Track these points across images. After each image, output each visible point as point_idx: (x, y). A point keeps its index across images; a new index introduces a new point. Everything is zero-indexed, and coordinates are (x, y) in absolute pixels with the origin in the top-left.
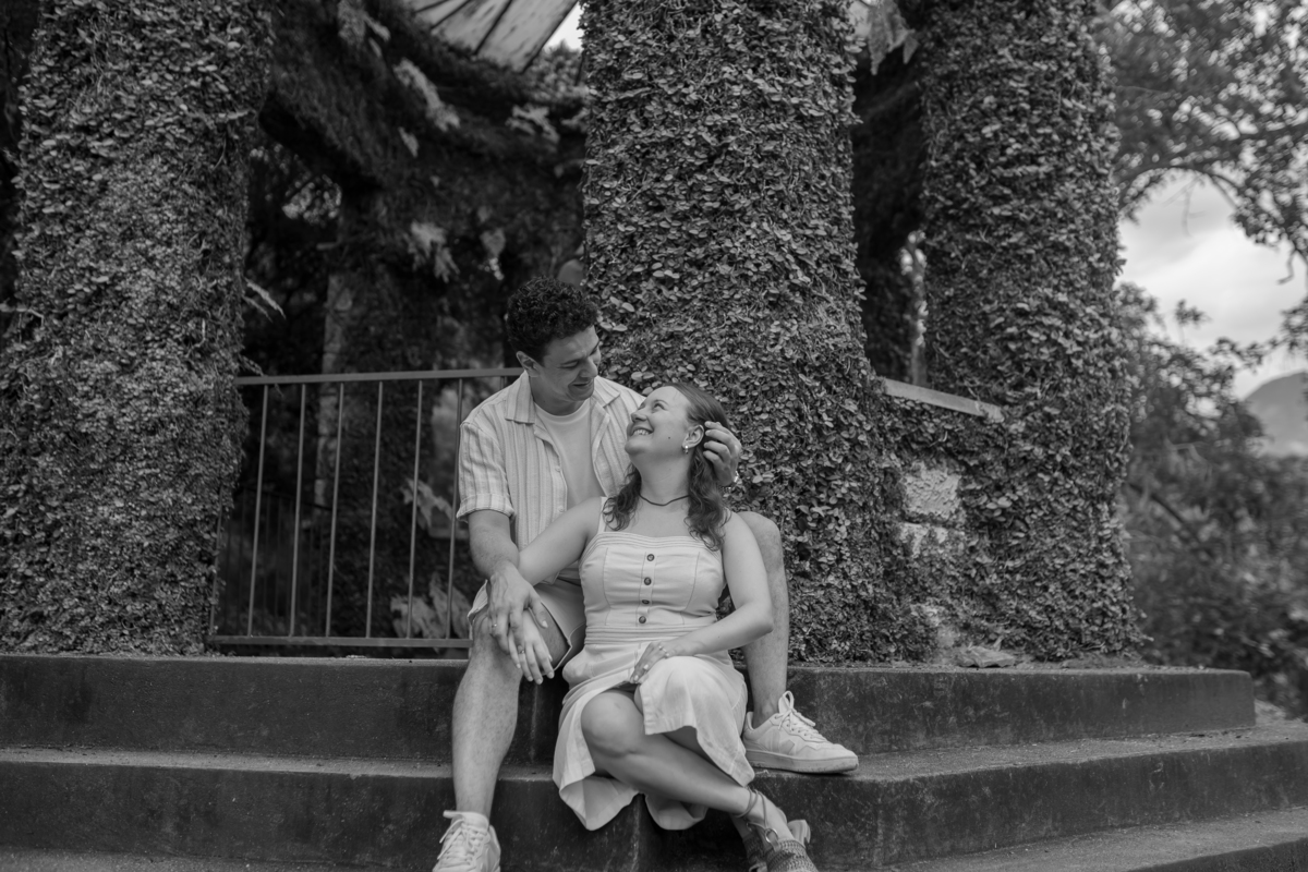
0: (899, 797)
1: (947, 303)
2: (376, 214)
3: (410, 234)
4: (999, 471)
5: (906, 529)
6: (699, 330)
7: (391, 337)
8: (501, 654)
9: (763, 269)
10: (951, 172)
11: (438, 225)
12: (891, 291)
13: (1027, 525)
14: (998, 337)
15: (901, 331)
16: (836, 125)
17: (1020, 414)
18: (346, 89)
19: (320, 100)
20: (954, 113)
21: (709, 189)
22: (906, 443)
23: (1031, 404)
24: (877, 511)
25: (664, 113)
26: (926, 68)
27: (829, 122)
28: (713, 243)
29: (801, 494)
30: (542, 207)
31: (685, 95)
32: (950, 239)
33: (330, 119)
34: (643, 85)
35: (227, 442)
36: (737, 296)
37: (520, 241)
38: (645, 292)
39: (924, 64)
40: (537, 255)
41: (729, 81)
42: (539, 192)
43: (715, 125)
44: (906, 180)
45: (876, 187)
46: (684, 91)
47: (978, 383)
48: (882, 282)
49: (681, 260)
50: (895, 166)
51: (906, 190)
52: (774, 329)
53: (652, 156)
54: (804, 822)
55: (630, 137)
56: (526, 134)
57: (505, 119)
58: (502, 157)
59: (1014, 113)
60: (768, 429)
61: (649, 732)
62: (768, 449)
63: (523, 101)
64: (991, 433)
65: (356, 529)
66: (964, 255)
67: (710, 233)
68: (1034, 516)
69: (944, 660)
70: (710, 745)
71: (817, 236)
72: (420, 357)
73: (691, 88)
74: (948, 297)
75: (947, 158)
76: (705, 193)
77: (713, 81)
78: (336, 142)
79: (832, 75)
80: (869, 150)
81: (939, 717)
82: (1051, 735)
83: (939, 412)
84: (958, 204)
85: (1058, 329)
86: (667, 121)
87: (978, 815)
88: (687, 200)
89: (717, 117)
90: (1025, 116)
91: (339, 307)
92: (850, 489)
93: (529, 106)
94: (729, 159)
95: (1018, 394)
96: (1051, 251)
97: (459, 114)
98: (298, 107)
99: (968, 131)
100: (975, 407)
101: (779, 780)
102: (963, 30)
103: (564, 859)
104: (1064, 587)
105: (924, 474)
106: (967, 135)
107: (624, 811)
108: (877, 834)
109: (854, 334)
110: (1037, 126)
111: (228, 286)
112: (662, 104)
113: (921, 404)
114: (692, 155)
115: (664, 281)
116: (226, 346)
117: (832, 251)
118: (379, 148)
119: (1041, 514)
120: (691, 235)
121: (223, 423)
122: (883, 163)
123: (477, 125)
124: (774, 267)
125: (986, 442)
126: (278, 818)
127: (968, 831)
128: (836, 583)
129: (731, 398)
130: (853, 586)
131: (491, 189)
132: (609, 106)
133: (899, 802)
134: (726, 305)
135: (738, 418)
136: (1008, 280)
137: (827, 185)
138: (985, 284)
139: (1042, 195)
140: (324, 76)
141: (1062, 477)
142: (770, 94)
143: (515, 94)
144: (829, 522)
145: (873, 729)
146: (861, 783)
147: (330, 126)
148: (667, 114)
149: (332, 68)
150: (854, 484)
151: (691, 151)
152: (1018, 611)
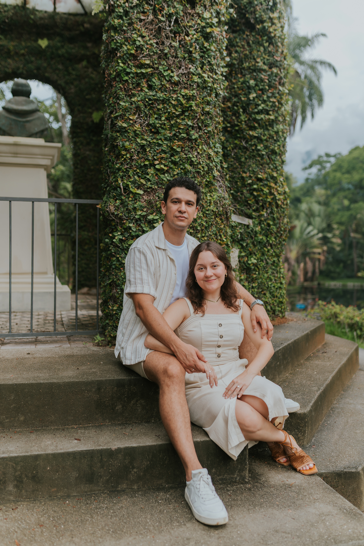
4: (251, 247)
10: (230, 111)
14: (248, 188)
17: (259, 223)
21: (182, 127)
23: (263, 219)
25: (161, 84)
28: (183, 154)
31: (172, 77)
32: (227, 141)
34: (150, 67)
38: (150, 175)
41: (192, 73)
43: (186, 95)
46: (172, 74)
49: (168, 161)
59: (262, 90)
64: (250, 231)
67: (182, 149)
68: (261, 265)
71: (218, 152)
73: (175, 74)
76: (180, 129)
77: (185, 72)
83: (239, 225)
85: (274, 188)
86: (163, 89)
89: (187, 91)
90: (266, 92)
94: (192, 113)
95: (257, 214)
99: (241, 94)
100: (246, 221)
102: (239, 44)
106: (240, 96)
110: (270, 97)
115: (160, 170)
119: (263, 264)
124: (208, 168)
125: (249, 235)
136: (253, 164)
138: (243, 164)
141: (271, 249)
142: (208, 82)
148: (163, 85)
151: (174, 106)
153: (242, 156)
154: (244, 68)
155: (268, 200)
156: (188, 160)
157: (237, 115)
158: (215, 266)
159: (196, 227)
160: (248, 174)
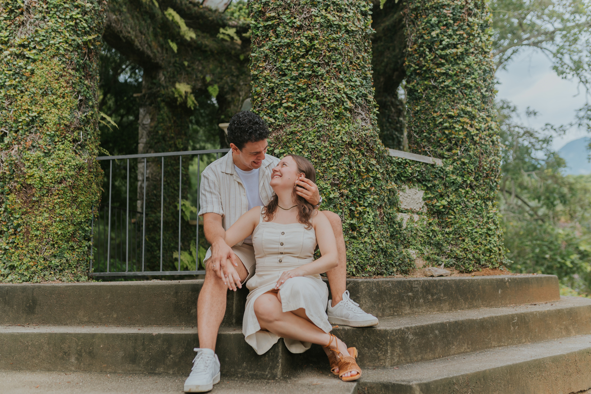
0: (397, 336)
1: (417, 113)
2: (160, 80)
3: (175, 88)
4: (441, 189)
5: (399, 216)
6: (304, 130)
7: (168, 135)
8: (218, 278)
9: (332, 101)
10: (418, 53)
11: (188, 84)
12: (394, 108)
13: (455, 212)
14: (440, 128)
15: (398, 125)
16: (364, 34)
17: (451, 162)
18: (143, 23)
19: (131, 28)
20: (418, 26)
21: (307, 65)
22: (399, 177)
23: (456, 158)
24: (386, 208)
25: (285, 31)
26: (406, 5)
27: (360, 33)
28: (309, 90)
29: (352, 202)
30: (235, 74)
31: (294, 23)
32: (418, 84)
33: (136, 36)
34: (276, 19)
35: (94, 186)
36: (320, 114)
37: (225, 90)
38: (279, 113)
39: (404, 4)
40: (233, 96)
41: (314, 16)
42: (233, 67)
43: (309, 36)
44: (399, 57)
45: (386, 60)
46: (294, 20)
47: (432, 149)
48: (389, 103)
49: (295, 98)
50: (394, 50)
51: (399, 61)
52: (338, 128)
53: (280, 51)
54: (355, 348)
55: (270, 43)
56: (226, 41)
57: (217, 34)
58: (216, 52)
59: (446, 25)
60: (336, 173)
61: (284, 311)
62: (336, 182)
63: (224, 26)
64: (437, 171)
65: (156, 222)
66: (424, 91)
67: (308, 85)
68: (458, 208)
69: (418, 274)
70: (312, 316)
71: (356, 85)
72: (182, 144)
73: (297, 19)
74: (417, 110)
75: (415, 46)
76: (305, 67)
77: (307, 15)
78: (140, 47)
79: (361, 11)
80: (382, 43)
81: (415, 300)
82: (467, 306)
83: (413, 163)
84: (421, 68)
85: (467, 123)
86: (287, 35)
87: (433, 343)
88: (297, 71)
89: (309, 32)
90: (451, 26)
91: (144, 122)
92: (374, 199)
93: (227, 28)
94: (315, 51)
95: (449, 153)
96: (464, 88)
97: (195, 32)
98: (121, 32)
99: (425, 34)
100: (430, 160)
101: (344, 330)
103: (249, 368)
104: (472, 239)
105: (407, 190)
106: (424, 36)
107: (275, 345)
108: (388, 353)
109: (374, 129)
110: (457, 30)
111: (92, 115)
112: (284, 27)
113: (405, 160)
114: (299, 50)
115: (287, 108)
116: (92, 143)
117: (363, 92)
118: (159, 49)
119: (461, 207)
120: (299, 87)
121: (92, 178)
122: (389, 49)
123: (204, 37)
124: (337, 100)
125: (435, 175)
126: (121, 354)
127: (428, 350)
128: (368, 241)
129: (319, 160)
130: (376, 242)
131: (211, 66)
132: (260, 29)
133: (397, 338)
134: (316, 118)
135: (323, 169)
136: (444, 102)
137: (360, 62)
138: (434, 104)
139: (459, 62)
140: (133, 17)
141: (470, 190)
142: (333, 21)
143: (221, 22)
144: (365, 214)
145: (386, 306)
146: (380, 330)
147: (136, 40)
148: (287, 31)
149: (136, 13)
150: (376, 197)
151: (298, 48)
152: (451, 251)
153: (432, 95)
154: (427, 9)
155: (461, 137)
156: (314, 95)
157: (424, 55)
160: (439, 113)
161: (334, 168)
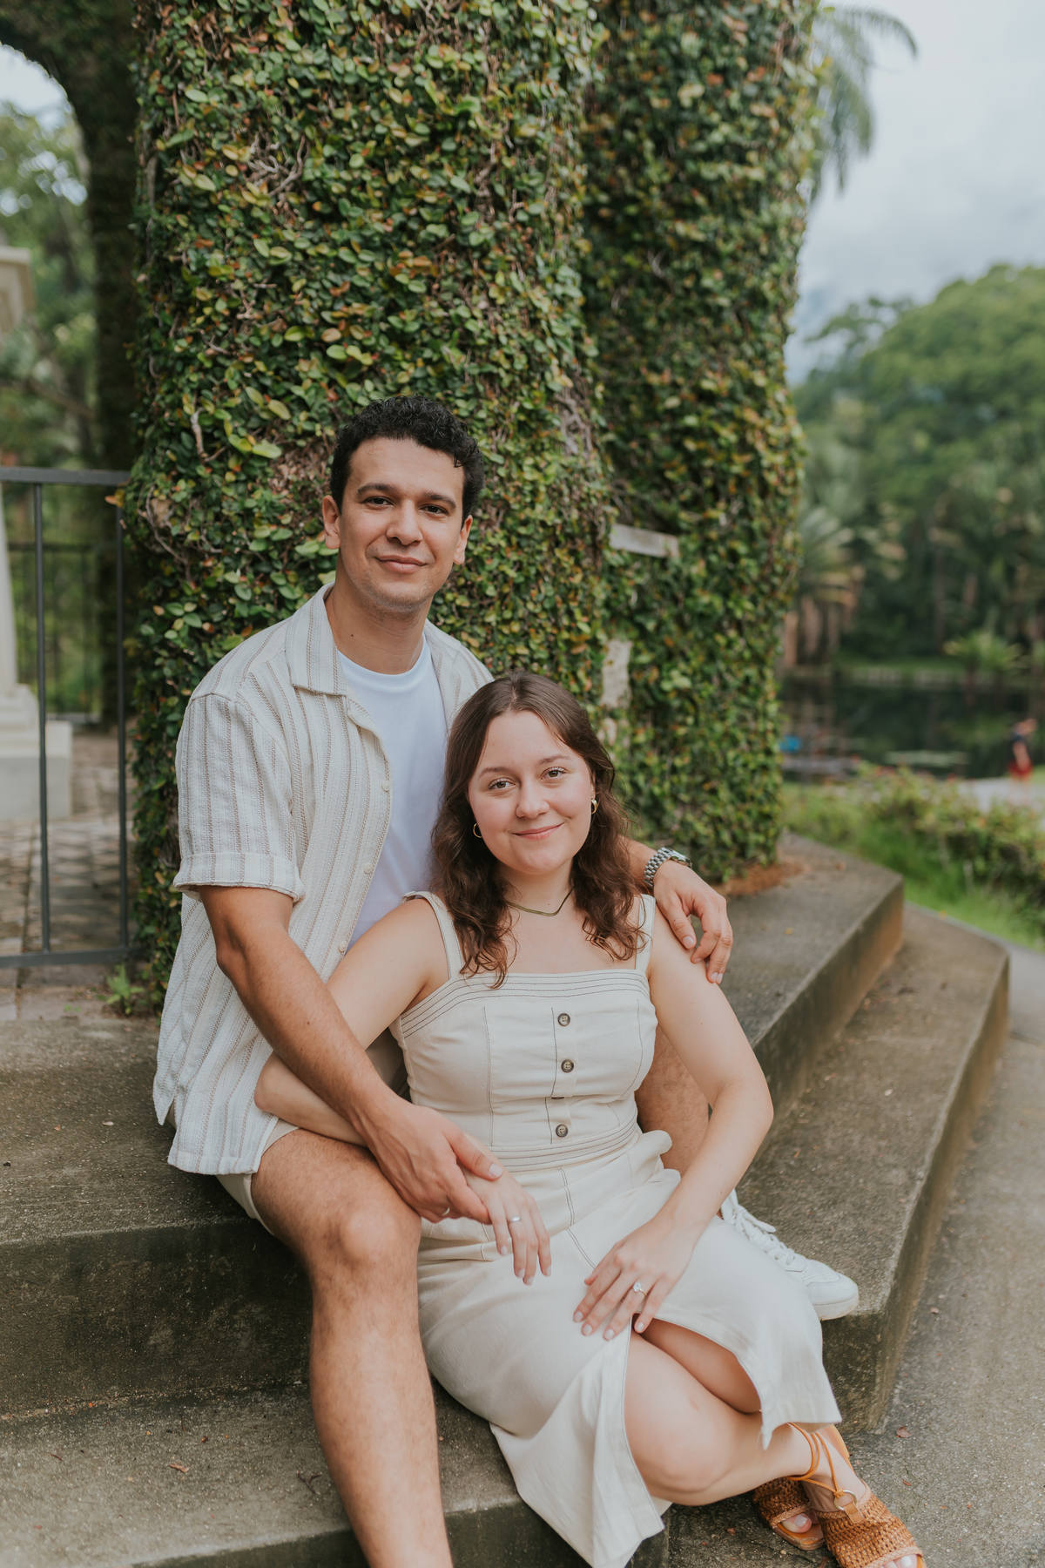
14: (666, 427)
21: (430, 198)
23: (712, 534)
28: (433, 302)
43: (448, 70)
66: (616, 286)
67: (429, 283)
89: (450, 52)
94: (467, 142)
95: (694, 518)
114: (401, 121)
138: (650, 340)
153: (647, 309)
155: (735, 469)
156: (452, 328)
157: (635, 162)
158: (553, 773)
159: (481, 587)
160: (666, 377)
161: (516, 627)
